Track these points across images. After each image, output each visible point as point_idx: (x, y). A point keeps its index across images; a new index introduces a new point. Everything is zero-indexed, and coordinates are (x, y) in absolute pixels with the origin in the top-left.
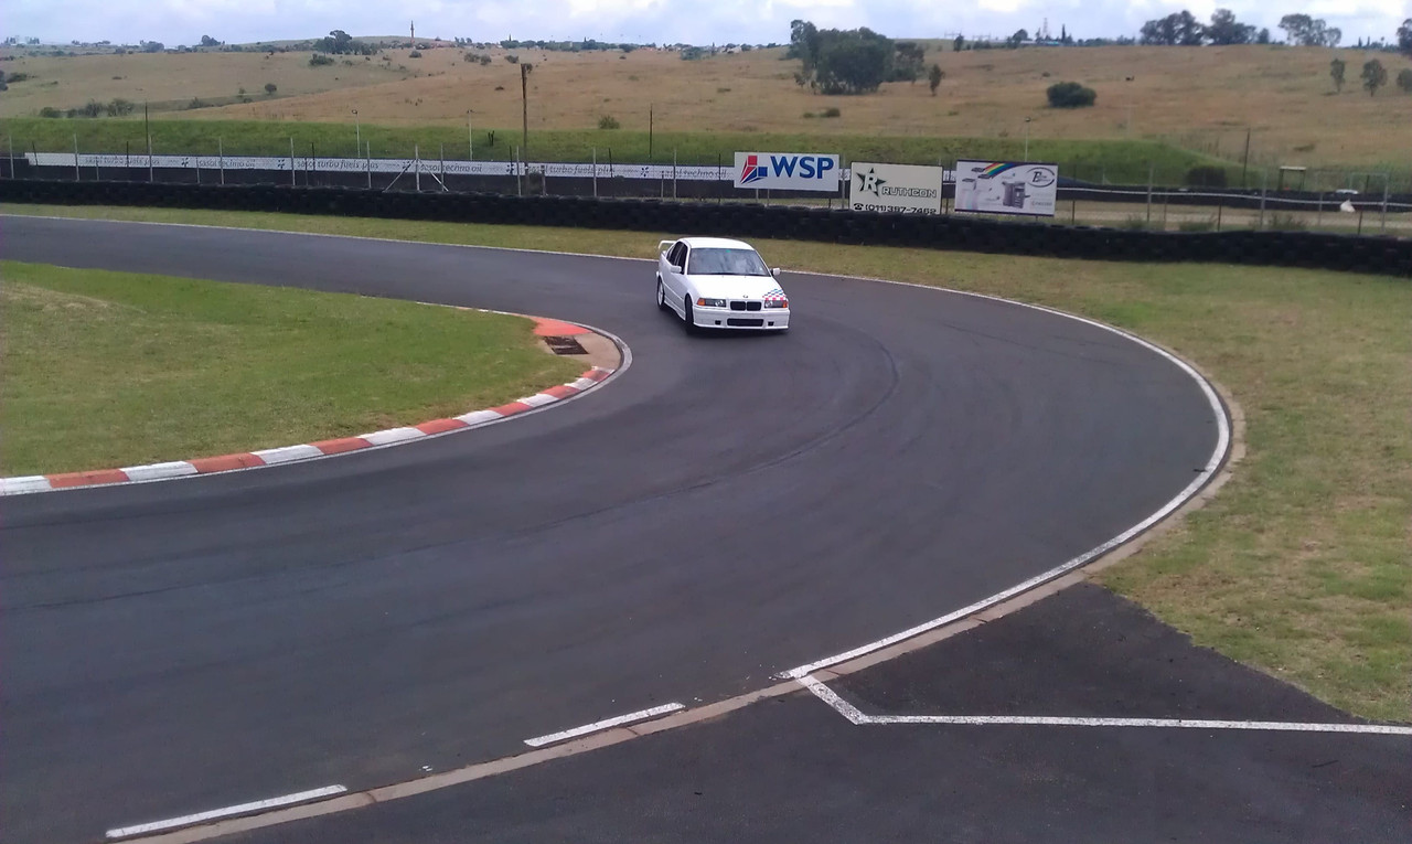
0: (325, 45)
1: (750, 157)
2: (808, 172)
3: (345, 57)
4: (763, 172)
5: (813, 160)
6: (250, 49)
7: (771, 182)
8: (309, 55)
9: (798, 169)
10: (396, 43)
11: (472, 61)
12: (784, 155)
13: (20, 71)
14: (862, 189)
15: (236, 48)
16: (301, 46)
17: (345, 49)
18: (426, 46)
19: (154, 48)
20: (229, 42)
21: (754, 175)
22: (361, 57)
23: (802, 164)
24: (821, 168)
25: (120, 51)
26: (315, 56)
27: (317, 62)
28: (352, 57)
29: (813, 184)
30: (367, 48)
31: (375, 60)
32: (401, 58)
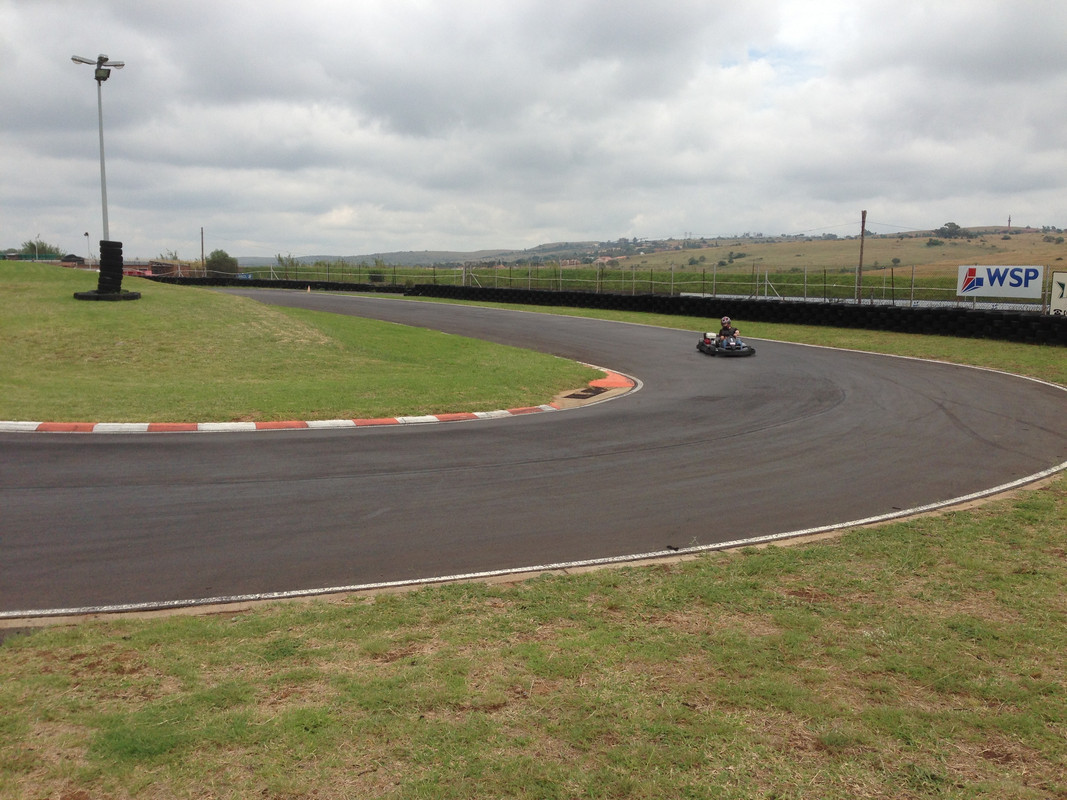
0: (941, 233)
1: (970, 270)
2: (1016, 282)
3: (953, 240)
4: (980, 282)
5: (1021, 271)
6: (892, 237)
7: (985, 290)
8: (927, 239)
9: (1008, 279)
10: (996, 231)
11: (1049, 241)
12: (997, 267)
13: (742, 252)
14: (1062, 296)
15: (883, 237)
16: (925, 234)
17: (954, 235)
18: (1018, 231)
19: (832, 237)
20: (879, 233)
21: (972, 285)
22: (965, 240)
23: (1013, 276)
24: (1027, 278)
25: (809, 239)
26: (931, 240)
27: (931, 244)
28: (959, 240)
29: (1021, 292)
30: (968, 234)
31: (974, 242)
32: (996, 240)
